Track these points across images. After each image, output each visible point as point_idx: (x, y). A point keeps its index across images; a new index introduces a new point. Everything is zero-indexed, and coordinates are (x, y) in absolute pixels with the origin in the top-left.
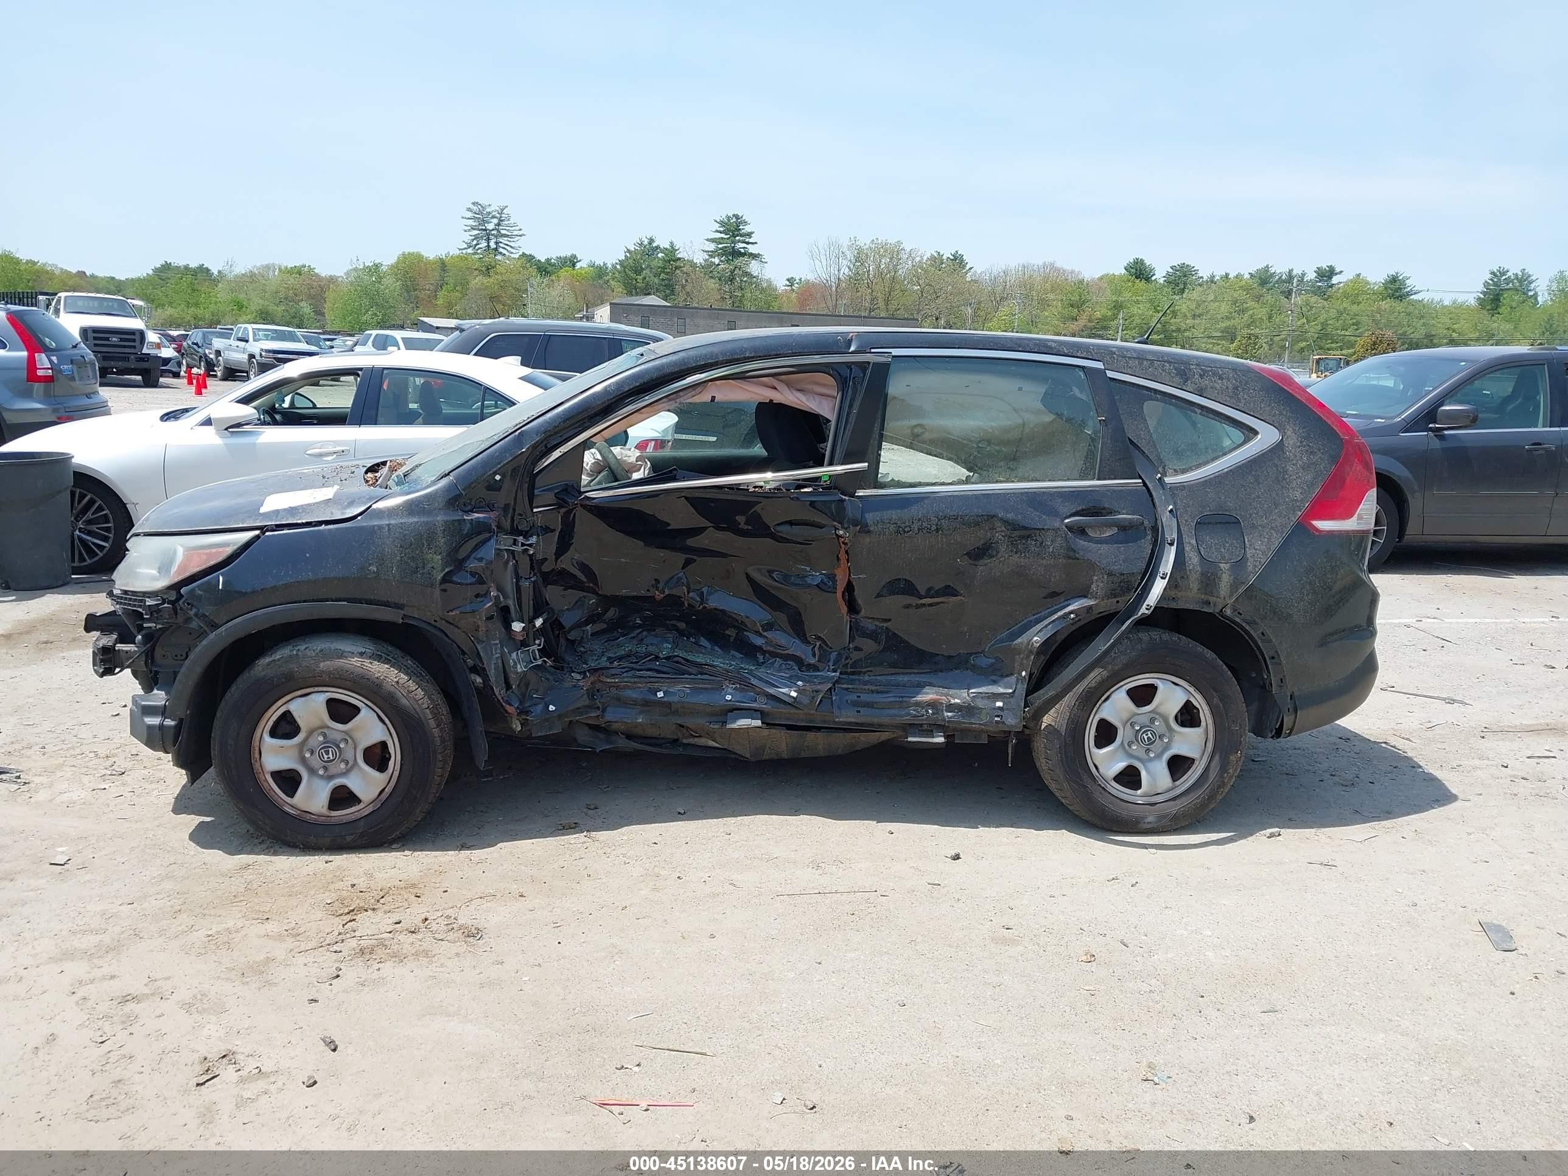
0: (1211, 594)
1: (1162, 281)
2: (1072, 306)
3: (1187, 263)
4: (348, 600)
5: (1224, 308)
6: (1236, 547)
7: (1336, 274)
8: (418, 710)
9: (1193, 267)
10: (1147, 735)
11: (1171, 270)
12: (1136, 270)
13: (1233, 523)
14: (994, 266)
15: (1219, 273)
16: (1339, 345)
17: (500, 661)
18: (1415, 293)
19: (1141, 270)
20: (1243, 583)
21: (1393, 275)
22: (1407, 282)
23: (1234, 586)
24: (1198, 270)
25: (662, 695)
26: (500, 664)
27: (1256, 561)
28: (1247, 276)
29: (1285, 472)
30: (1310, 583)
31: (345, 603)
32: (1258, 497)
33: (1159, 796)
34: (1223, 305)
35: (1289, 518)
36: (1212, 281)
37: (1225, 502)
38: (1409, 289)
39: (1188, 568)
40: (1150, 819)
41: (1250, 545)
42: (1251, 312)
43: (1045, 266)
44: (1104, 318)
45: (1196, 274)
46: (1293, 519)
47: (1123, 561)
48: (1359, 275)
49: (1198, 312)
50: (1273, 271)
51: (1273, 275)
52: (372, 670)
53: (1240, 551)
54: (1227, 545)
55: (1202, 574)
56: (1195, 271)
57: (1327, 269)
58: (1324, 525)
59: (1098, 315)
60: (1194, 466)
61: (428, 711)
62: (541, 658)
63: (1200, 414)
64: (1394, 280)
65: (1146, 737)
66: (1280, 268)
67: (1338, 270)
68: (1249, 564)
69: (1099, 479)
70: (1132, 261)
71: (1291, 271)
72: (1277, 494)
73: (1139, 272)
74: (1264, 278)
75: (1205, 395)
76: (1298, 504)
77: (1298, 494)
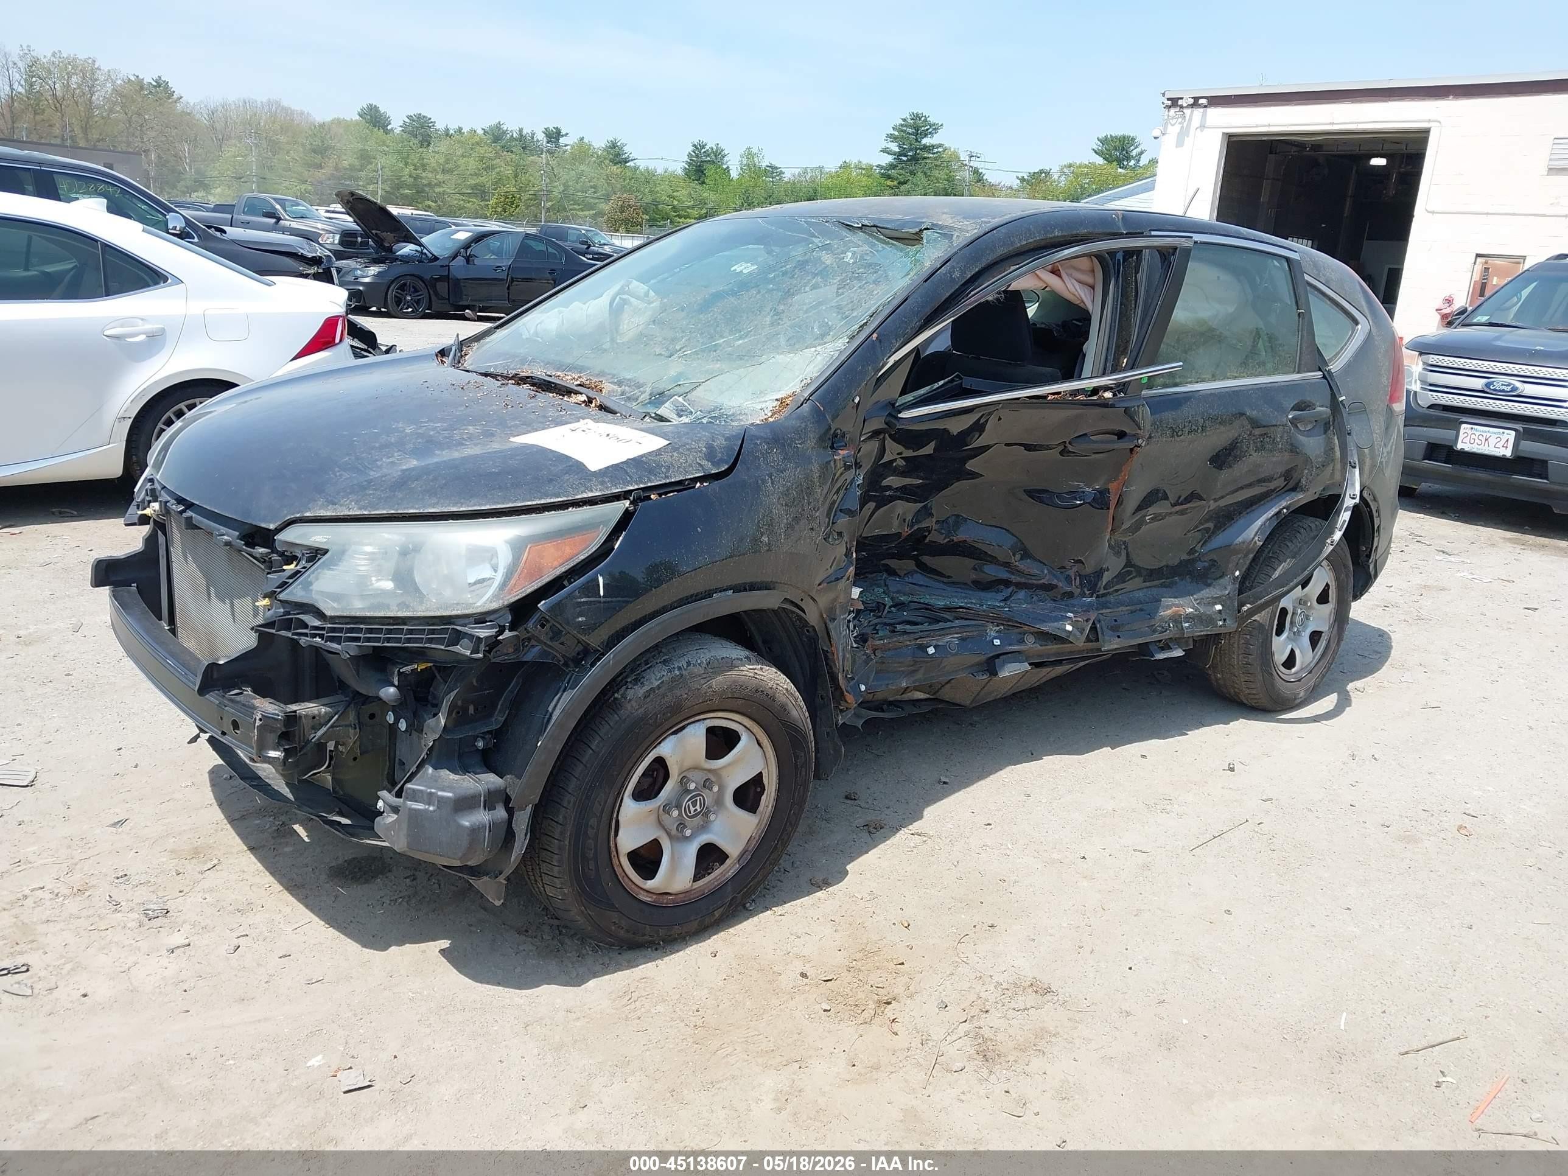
1: (398, 130)
2: (314, 151)
3: (423, 114)
5: (472, 165)
7: (563, 136)
9: (430, 119)
11: (407, 120)
12: (371, 117)
14: (210, 98)
15: (453, 127)
16: (581, 207)
18: (632, 160)
19: (376, 117)
21: (612, 141)
22: (625, 148)
24: (435, 122)
25: (934, 651)
28: (480, 132)
34: (472, 162)
36: (447, 135)
38: (626, 155)
42: (498, 169)
43: (269, 102)
44: (352, 168)
45: (433, 126)
48: (582, 139)
49: (448, 166)
50: (505, 129)
51: (505, 132)
52: (765, 679)
56: (431, 122)
57: (554, 130)
59: (345, 163)
64: (614, 145)
66: (511, 126)
67: (563, 132)
70: (365, 106)
71: (521, 130)
73: (374, 118)
74: (496, 135)
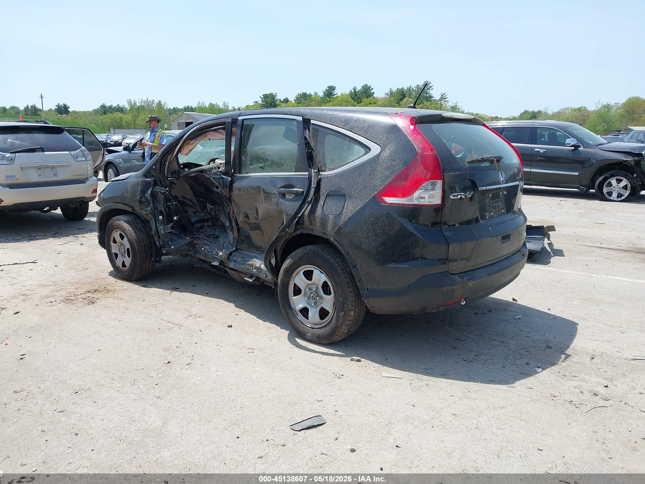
0: (325, 230)
4: (123, 204)
6: (340, 208)
8: (132, 240)
10: (312, 294)
13: (342, 195)
17: (155, 228)
20: (337, 225)
23: (334, 227)
26: (155, 229)
27: (346, 215)
29: (375, 170)
30: (374, 230)
31: (122, 205)
32: (358, 183)
33: (316, 325)
35: (370, 195)
37: (342, 185)
39: (316, 216)
40: (309, 334)
41: (346, 207)
46: (372, 195)
47: (292, 210)
53: (341, 209)
54: (336, 206)
55: (321, 219)
58: (389, 200)
60: (338, 167)
61: (134, 240)
62: (171, 229)
63: (348, 141)
65: (311, 295)
68: (342, 216)
69: (295, 172)
72: (367, 182)
75: (352, 131)
76: (377, 187)
77: (378, 182)
